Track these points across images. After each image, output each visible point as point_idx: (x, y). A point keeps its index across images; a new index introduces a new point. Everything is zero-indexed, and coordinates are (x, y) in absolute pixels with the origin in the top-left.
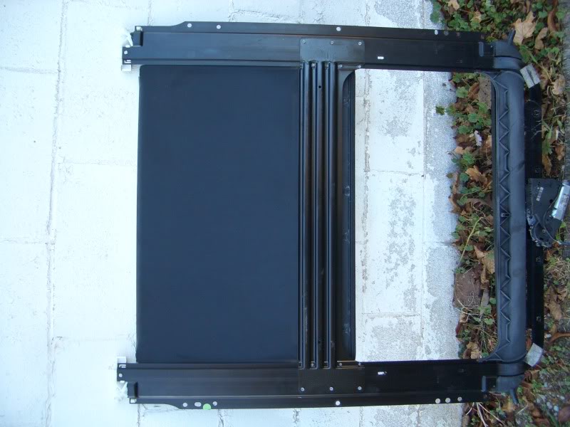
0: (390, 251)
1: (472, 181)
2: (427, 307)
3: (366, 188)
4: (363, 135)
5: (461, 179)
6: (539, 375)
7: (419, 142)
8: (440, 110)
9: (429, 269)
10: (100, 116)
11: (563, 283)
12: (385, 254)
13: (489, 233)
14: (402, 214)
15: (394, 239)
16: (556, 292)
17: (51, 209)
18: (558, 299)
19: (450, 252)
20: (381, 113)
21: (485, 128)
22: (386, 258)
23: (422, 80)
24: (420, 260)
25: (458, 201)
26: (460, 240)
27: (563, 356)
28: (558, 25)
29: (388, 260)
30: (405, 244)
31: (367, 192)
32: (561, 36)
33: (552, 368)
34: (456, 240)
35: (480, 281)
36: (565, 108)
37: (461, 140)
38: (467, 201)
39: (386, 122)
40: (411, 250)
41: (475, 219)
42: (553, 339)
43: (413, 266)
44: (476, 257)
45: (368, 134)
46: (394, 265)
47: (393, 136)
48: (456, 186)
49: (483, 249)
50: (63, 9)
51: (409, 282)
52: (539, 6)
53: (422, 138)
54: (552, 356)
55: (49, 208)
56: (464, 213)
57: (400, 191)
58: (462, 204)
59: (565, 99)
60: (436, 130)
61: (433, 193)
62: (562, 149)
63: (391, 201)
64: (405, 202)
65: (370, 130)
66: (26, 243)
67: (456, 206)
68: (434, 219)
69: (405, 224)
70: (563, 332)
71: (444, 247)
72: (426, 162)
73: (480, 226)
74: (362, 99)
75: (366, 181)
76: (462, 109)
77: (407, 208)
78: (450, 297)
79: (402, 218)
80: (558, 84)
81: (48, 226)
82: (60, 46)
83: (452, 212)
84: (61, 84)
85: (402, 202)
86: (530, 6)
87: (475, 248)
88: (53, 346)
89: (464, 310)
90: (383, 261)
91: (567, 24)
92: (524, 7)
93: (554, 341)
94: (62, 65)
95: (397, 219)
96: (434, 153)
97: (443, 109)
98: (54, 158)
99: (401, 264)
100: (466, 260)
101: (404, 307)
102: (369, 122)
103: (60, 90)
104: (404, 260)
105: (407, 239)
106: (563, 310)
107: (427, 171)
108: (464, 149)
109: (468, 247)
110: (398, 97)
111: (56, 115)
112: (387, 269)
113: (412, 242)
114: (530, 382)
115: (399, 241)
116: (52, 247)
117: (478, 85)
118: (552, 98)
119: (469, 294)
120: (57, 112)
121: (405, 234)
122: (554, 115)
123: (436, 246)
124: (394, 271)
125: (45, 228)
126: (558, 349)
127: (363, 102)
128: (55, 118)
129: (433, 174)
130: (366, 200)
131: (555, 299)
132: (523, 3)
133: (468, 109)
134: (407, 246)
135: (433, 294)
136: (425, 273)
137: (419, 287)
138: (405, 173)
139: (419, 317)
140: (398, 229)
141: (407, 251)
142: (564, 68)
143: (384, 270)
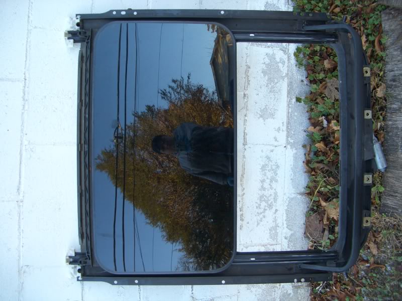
0: (260, 200)
1: (320, 152)
2: (286, 238)
3: (244, 157)
4: (243, 119)
5: (312, 150)
6: (361, 291)
7: (283, 123)
8: (298, 100)
9: (288, 212)
10: (54, 111)
11: (379, 230)
12: (256, 203)
13: (330, 189)
14: (269, 174)
15: (263, 192)
16: (374, 236)
17: (20, 177)
18: (375, 240)
19: (303, 200)
20: (256, 103)
21: (330, 114)
22: (257, 205)
23: (286, 78)
24: (281, 206)
25: (310, 165)
26: (310, 192)
27: (377, 280)
28: (382, 47)
29: (259, 207)
30: (271, 195)
31: (244, 159)
32: (384, 56)
33: (370, 288)
34: (307, 192)
35: (323, 222)
36: (385, 107)
37: (313, 121)
38: (316, 165)
39: (259, 109)
40: (275, 199)
41: (321, 179)
42: (371, 268)
43: (276, 210)
44: (321, 205)
45: (246, 118)
46: (263, 210)
47: (264, 120)
48: (309, 154)
49: (326, 200)
50: (27, 34)
51: (273, 221)
52: (369, 31)
53: (285, 120)
54: (370, 279)
55: (18, 177)
56: (313, 173)
57: (268, 158)
58: (312, 167)
59: (386, 100)
60: (296, 114)
61: (292, 158)
62: (382, 136)
63: (261, 166)
64: (272, 165)
65: (248, 115)
66: (3, 201)
67: (308, 168)
68: (292, 177)
69: (271, 181)
70: (378, 264)
71: (299, 196)
72: (287, 137)
73: (324, 184)
74: (243, 94)
75: (244, 152)
76: (314, 99)
77: (273, 170)
78: (302, 231)
79: (269, 177)
80: (381, 90)
81: (18, 189)
82: (26, 61)
83: (305, 172)
84: (26, 89)
85: (270, 166)
86: (364, 31)
87: (320, 199)
88: (22, 272)
89: (312, 241)
90: (255, 208)
91: (388, 47)
92: (359, 32)
93: (372, 269)
94: (27, 76)
95: (265, 178)
96: (293, 130)
97: (301, 99)
98: (22, 141)
99: (268, 210)
100: (314, 206)
101: (269, 239)
102: (247, 110)
103: (26, 93)
104: (270, 206)
105: (272, 192)
106: (378, 248)
107: (288, 143)
108: (315, 127)
109: (315, 198)
110: (268, 91)
111: (23, 111)
112: (258, 213)
113: (276, 194)
114: (355, 295)
115: (266, 193)
116: (21, 204)
117: (326, 84)
118: (377, 99)
119: (316, 230)
120: (24, 108)
121: (271, 188)
122: (377, 111)
123: (293, 196)
124: (263, 214)
125: (17, 191)
126: (374, 275)
127: (243, 96)
128: (23, 113)
129: (292, 145)
130: (243, 165)
131: (374, 240)
132: (358, 28)
133: (318, 101)
134: (272, 197)
135: (290, 229)
136: (285, 215)
137: (280, 225)
138: (272, 145)
139: (280, 245)
140: (266, 185)
141: (272, 200)
142: (385, 78)
143: (256, 214)
